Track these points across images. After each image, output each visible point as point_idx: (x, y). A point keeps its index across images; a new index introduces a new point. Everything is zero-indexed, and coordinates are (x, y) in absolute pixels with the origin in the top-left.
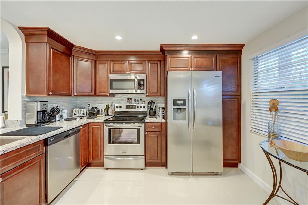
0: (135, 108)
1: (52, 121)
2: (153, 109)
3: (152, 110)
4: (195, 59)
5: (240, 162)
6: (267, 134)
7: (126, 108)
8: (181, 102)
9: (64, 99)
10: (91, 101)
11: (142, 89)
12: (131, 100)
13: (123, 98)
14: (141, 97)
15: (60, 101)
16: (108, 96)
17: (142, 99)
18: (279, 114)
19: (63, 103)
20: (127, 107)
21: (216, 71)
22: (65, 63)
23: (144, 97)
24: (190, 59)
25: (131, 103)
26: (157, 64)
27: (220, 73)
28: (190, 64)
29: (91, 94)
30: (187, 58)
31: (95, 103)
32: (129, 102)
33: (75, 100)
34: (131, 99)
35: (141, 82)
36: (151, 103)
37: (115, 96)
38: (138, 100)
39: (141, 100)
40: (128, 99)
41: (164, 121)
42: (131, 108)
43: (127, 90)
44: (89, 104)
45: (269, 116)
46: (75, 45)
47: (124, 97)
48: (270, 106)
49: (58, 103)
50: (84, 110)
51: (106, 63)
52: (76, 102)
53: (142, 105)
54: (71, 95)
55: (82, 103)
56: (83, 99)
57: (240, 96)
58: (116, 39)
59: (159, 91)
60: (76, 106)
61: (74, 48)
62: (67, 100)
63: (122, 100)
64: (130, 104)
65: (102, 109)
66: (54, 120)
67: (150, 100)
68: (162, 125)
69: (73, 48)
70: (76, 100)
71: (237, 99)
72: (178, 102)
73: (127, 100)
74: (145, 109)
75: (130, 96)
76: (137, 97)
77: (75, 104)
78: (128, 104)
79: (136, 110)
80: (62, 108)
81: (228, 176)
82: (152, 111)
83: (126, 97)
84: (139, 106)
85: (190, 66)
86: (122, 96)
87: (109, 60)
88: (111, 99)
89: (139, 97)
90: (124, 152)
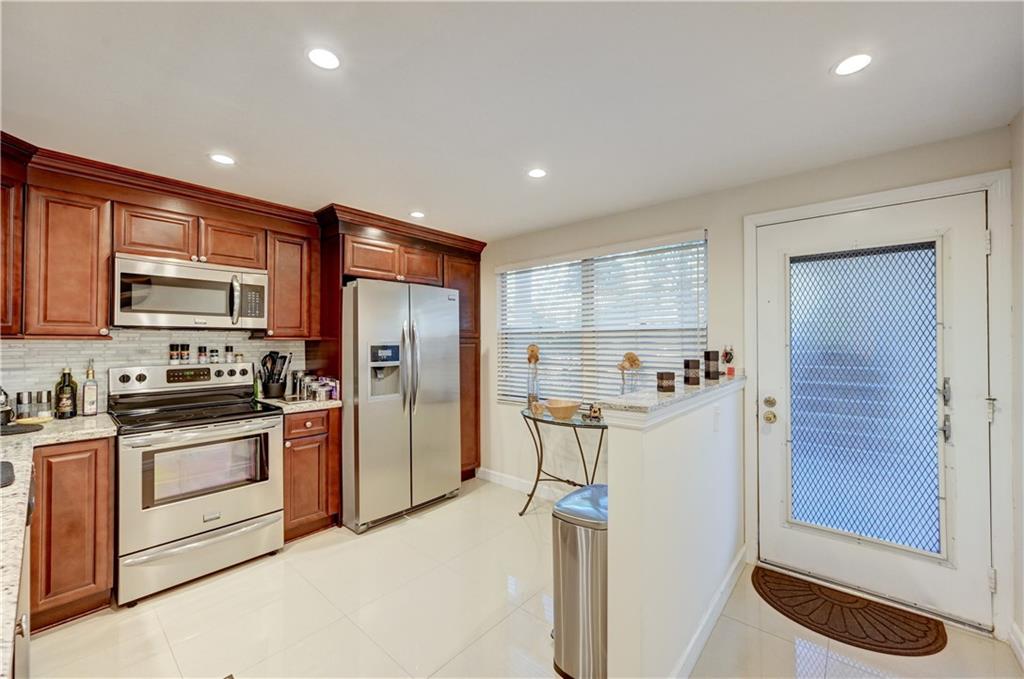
0: (209, 379)
2: (280, 375)
3: (278, 380)
4: (406, 255)
5: (479, 465)
6: (526, 400)
7: (169, 381)
8: (388, 353)
11: (256, 317)
12: (186, 353)
13: (144, 346)
14: (229, 342)
16: (100, 335)
17: (232, 347)
18: (539, 367)
20: (173, 376)
21: (443, 287)
23: (238, 342)
24: (397, 253)
25: (184, 362)
26: (302, 246)
27: (456, 293)
28: (397, 265)
30: (391, 251)
32: (178, 356)
34: (185, 347)
35: (252, 295)
36: (273, 357)
37: (111, 338)
38: (217, 351)
39: (228, 349)
40: (173, 347)
41: (336, 404)
42: (189, 378)
43: (196, 316)
45: (526, 371)
47: (153, 342)
48: (527, 356)
51: (90, 209)
53: (238, 368)
57: (479, 338)
59: (305, 325)
63: (142, 352)
64: (181, 364)
65: (30, 394)
67: (267, 351)
68: (331, 414)
71: (474, 345)
72: (382, 353)
73: (167, 350)
74: (248, 380)
75: (179, 338)
76: (211, 342)
78: (175, 364)
79: (214, 382)
81: (468, 493)
82: (278, 382)
83: (160, 342)
84: (225, 369)
85: (397, 269)
86: (142, 335)
87: (107, 200)
88: (83, 349)
89: (218, 342)
90: (211, 520)
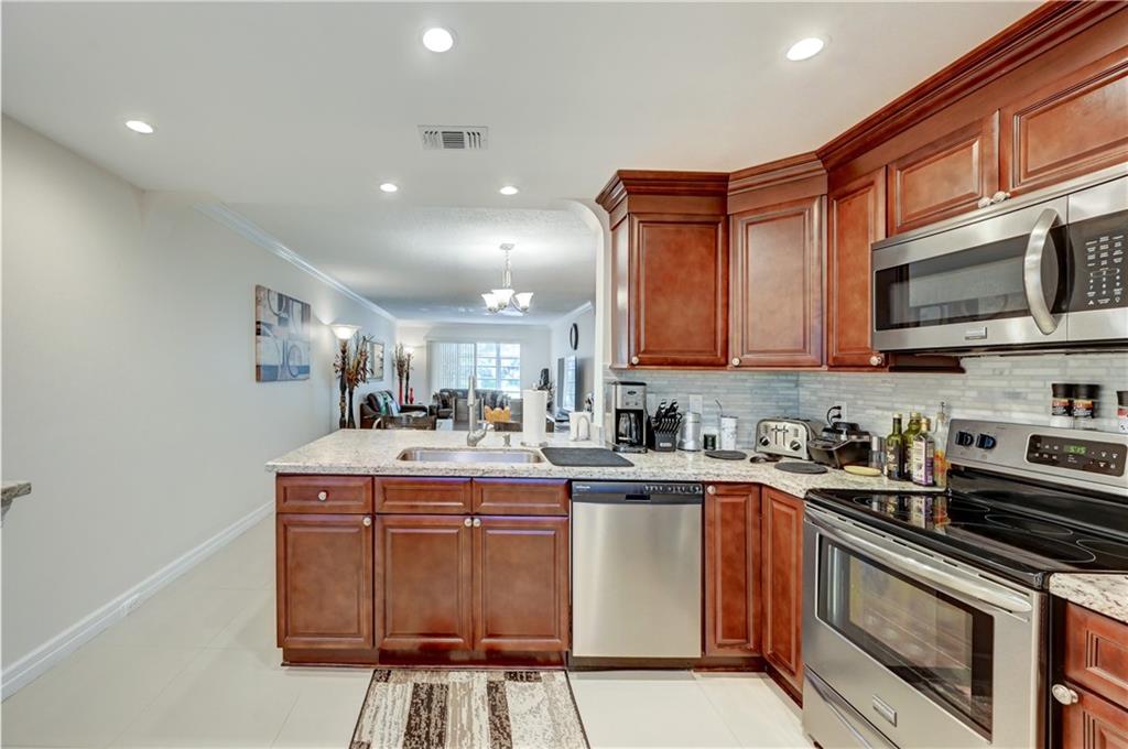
0: (1117, 473)
1: (661, 445)
7: (1029, 459)
9: (735, 380)
10: (845, 392)
11: (1109, 306)
12: (1082, 402)
15: (715, 387)
16: (872, 366)
19: (728, 393)
20: (1040, 448)
22: (696, 253)
25: (1083, 422)
29: (800, 358)
31: (860, 402)
32: (1069, 410)
33: (793, 385)
35: (1101, 246)
37: (962, 371)
44: (839, 408)
46: (729, 171)
49: (707, 393)
50: (796, 430)
51: (868, 191)
52: (798, 395)
54: (722, 364)
55: (814, 398)
56: (820, 382)
58: (788, 59)
60: (795, 411)
61: (731, 185)
62: (747, 384)
65: (881, 439)
66: (669, 445)
69: (730, 187)
70: (797, 386)
73: (1048, 396)
77: (793, 401)
78: (1059, 425)
80: (719, 410)
83: (1044, 378)
87: (881, 168)
